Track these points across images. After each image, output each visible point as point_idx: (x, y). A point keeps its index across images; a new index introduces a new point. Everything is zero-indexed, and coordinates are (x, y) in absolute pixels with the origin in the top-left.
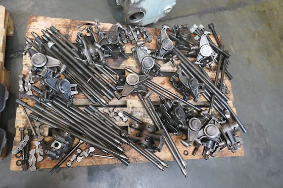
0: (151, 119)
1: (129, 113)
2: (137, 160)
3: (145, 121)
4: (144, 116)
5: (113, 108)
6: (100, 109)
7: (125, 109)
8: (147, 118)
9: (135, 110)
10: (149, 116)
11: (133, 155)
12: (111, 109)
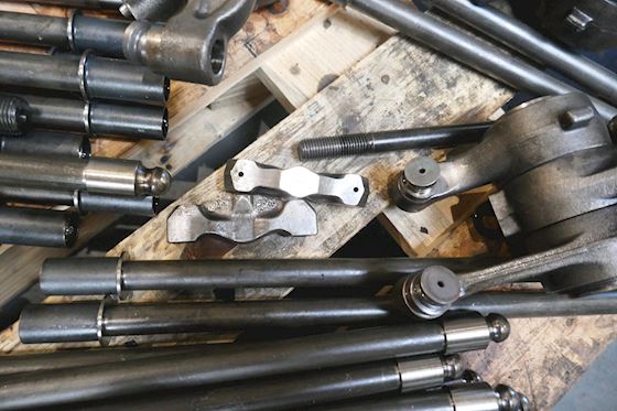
0: (475, 78)
1: (331, 132)
2: (575, 359)
3: (456, 111)
4: (429, 88)
5: (218, 174)
6: (138, 244)
7: (294, 128)
8: (451, 84)
9: (350, 89)
10: (453, 69)
11: (536, 354)
12: (209, 189)
